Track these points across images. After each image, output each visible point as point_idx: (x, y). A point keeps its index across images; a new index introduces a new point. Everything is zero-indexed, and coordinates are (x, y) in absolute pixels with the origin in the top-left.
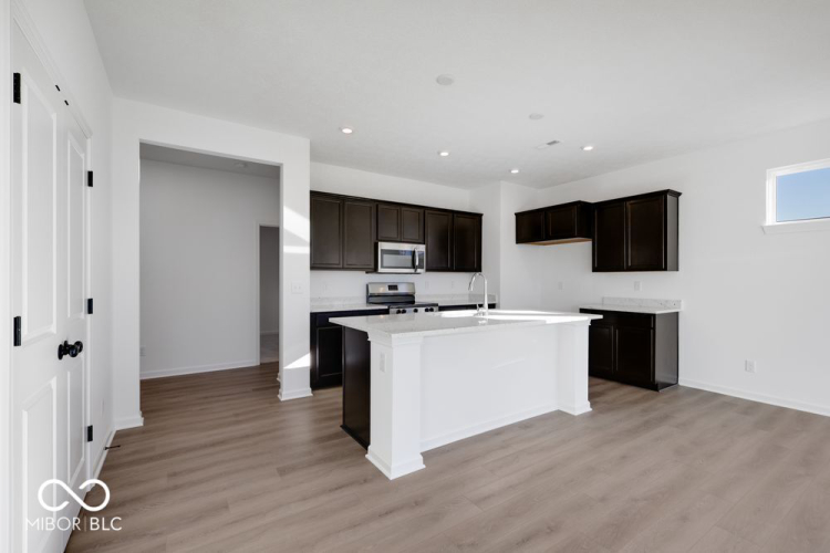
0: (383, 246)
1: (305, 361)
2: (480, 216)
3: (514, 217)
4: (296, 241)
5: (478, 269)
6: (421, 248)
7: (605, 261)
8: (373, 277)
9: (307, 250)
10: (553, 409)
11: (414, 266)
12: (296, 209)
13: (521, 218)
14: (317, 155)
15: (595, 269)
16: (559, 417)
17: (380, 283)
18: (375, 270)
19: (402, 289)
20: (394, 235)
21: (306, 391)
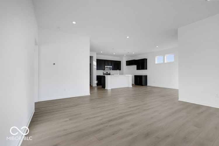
0: (106, 66)
1: (96, 82)
2: (121, 61)
3: (126, 62)
4: (95, 66)
5: (120, 70)
6: (111, 67)
7: (138, 68)
8: (104, 71)
9: (96, 67)
10: (127, 86)
11: (110, 69)
12: (95, 61)
13: (127, 62)
14: (97, 54)
15: (137, 70)
16: (128, 88)
17: (105, 72)
18: (105, 70)
19: (108, 73)
20: (107, 64)
21: (96, 86)
